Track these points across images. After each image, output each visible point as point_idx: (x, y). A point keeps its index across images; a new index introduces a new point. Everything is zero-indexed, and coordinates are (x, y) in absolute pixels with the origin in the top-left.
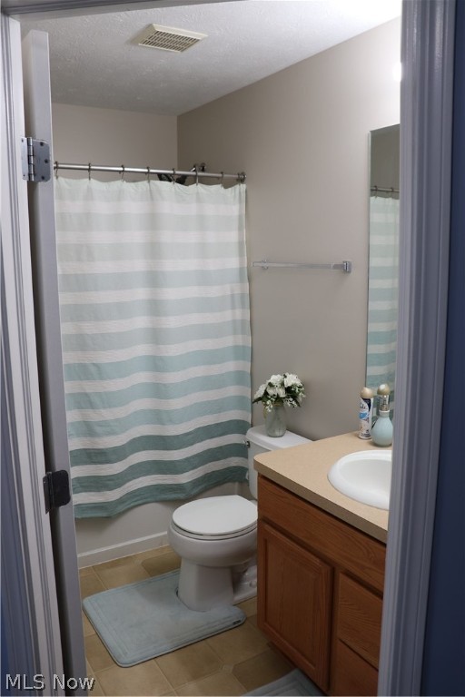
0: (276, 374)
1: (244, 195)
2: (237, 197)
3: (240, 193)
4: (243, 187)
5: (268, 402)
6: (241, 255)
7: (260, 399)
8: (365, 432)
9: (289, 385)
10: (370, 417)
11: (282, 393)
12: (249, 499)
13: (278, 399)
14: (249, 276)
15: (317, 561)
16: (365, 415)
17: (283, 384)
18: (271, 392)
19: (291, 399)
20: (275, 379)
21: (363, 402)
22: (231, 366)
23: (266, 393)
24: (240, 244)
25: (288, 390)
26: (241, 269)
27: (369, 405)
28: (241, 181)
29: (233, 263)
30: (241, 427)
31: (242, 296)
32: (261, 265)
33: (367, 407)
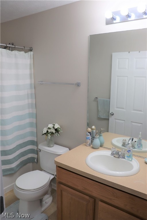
0: (50, 124)
1: (32, 56)
2: (29, 56)
3: (30, 55)
4: (32, 53)
5: (49, 135)
6: (31, 78)
7: (45, 134)
8: (89, 144)
9: (57, 128)
10: (91, 138)
11: (54, 131)
12: (41, 171)
13: (52, 133)
14: (35, 86)
15: (87, 197)
16: (89, 138)
17: (54, 127)
18: (49, 131)
19: (57, 133)
20: (50, 126)
21: (88, 133)
22: (28, 121)
23: (47, 131)
24: (31, 74)
25: (56, 130)
26: (31, 84)
27: (90, 134)
28: (31, 50)
29: (28, 82)
30: (32, 143)
31: (31, 94)
32: (40, 83)
33: (90, 135)
